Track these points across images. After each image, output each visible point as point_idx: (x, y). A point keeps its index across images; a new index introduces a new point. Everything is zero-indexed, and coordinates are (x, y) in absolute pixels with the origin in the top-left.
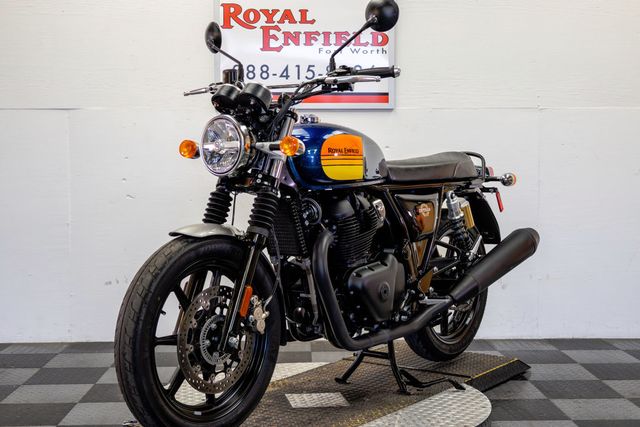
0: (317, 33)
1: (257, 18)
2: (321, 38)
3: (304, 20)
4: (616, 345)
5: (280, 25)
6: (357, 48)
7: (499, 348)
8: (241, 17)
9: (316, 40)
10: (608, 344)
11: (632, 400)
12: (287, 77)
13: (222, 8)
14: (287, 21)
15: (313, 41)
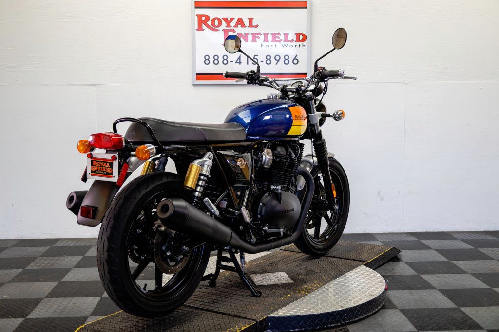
0: (260, 34)
1: (220, 24)
2: (262, 37)
3: (251, 25)
4: (455, 236)
5: (235, 29)
6: (286, 43)
7: (380, 239)
8: (209, 23)
9: (259, 38)
10: (450, 236)
11: (473, 275)
12: (240, 63)
13: (197, 17)
14: (239, 26)
15: (257, 39)
